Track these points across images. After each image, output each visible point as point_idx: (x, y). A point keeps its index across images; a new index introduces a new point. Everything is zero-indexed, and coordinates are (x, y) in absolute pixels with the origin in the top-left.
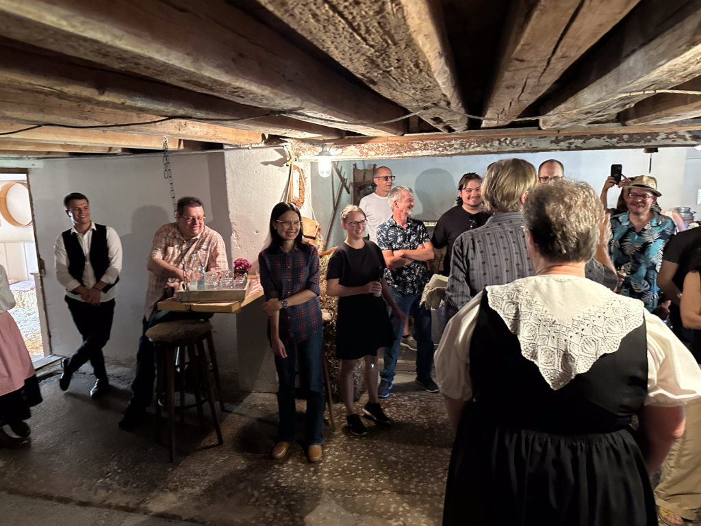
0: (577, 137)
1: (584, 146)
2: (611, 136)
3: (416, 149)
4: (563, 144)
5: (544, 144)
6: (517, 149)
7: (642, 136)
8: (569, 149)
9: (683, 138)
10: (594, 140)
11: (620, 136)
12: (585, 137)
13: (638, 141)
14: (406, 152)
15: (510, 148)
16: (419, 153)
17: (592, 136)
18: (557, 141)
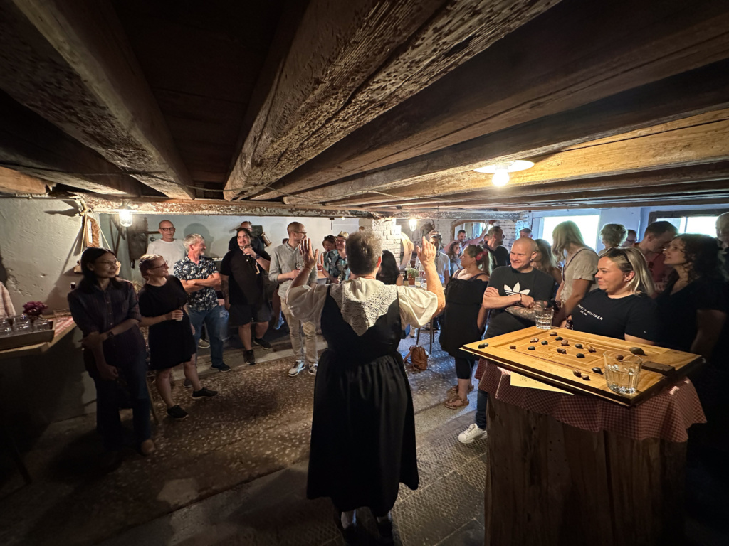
0: (302, 210)
1: (305, 214)
2: (318, 210)
3: (204, 210)
4: (295, 213)
5: (285, 212)
6: (270, 214)
7: (331, 212)
8: (298, 216)
9: (347, 213)
10: (310, 212)
11: (322, 211)
12: (306, 210)
13: (329, 214)
14: (196, 211)
15: (266, 213)
16: (206, 212)
17: (309, 210)
18: (292, 211)
